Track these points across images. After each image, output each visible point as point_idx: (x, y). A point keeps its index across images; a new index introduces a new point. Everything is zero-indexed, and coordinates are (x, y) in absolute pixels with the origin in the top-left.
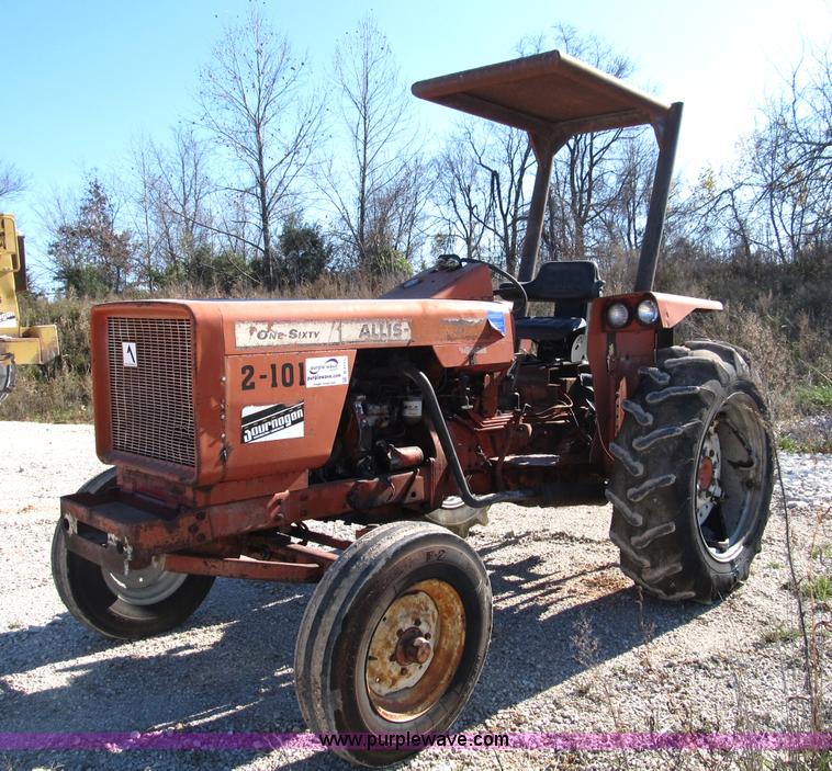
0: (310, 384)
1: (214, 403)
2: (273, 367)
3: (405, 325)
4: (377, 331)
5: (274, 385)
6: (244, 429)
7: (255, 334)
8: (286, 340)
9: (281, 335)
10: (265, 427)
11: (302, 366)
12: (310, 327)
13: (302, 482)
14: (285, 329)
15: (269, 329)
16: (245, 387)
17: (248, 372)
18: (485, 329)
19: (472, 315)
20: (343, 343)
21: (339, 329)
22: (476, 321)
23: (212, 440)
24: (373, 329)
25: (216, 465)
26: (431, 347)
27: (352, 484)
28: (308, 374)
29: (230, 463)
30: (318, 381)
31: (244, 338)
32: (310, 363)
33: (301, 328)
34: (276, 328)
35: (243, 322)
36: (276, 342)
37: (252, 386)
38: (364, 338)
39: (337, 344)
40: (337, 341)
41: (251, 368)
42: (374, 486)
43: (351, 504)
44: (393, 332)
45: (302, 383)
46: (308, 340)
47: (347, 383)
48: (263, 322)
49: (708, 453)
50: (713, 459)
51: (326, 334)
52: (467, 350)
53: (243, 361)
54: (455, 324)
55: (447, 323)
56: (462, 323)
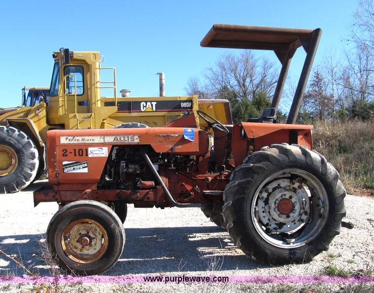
0: (90, 156)
1: (53, 160)
2: (75, 150)
3: (136, 137)
4: (122, 139)
5: (75, 155)
6: (64, 168)
7: (68, 140)
8: (80, 142)
9: (78, 140)
10: (72, 168)
11: (87, 150)
12: (90, 138)
13: (95, 187)
14: (80, 138)
15: (73, 138)
16: (63, 155)
17: (65, 151)
18: (181, 138)
19: (175, 133)
20: (105, 143)
21: (104, 138)
22: (176, 135)
23: (53, 170)
24: (120, 139)
25: (54, 178)
26: (150, 145)
27: (119, 191)
28: (89, 152)
29: (59, 178)
30: (94, 155)
31: (63, 140)
32: (90, 149)
33: (86, 138)
34: (76, 138)
35: (63, 136)
36: (76, 142)
37: (67, 155)
38: (115, 141)
39: (103, 143)
40: (103, 142)
41: (66, 150)
42: (129, 193)
43: (119, 198)
44: (130, 139)
45: (87, 155)
46: (90, 142)
47: (107, 156)
48: (71, 136)
49: (287, 197)
50: (293, 200)
51: (98, 140)
52: (170, 146)
53: (63, 148)
54: (164, 136)
55: (159, 136)
56: (168, 136)
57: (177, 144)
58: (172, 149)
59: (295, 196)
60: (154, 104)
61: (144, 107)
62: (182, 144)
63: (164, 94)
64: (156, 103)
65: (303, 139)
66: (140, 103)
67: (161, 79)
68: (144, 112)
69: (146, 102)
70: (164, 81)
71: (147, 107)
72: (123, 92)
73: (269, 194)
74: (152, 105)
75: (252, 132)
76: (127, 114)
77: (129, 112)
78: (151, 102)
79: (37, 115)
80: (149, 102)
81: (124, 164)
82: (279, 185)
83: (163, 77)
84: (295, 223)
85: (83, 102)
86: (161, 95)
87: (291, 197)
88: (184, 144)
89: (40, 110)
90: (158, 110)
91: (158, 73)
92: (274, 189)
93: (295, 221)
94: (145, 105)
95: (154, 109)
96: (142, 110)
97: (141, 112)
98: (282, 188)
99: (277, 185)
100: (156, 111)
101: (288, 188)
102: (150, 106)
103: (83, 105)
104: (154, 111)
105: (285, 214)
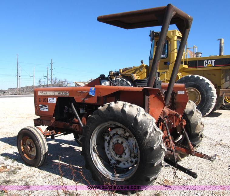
0: (49, 102)
2: (43, 99)
3: (68, 92)
4: (62, 93)
5: (43, 102)
6: (40, 108)
7: (41, 93)
8: (45, 94)
10: (43, 108)
11: (48, 99)
14: (45, 92)
17: (40, 99)
18: (88, 94)
19: (85, 90)
20: (55, 95)
21: (54, 93)
22: (86, 92)
23: (36, 109)
25: (37, 113)
26: (74, 97)
27: (64, 123)
29: (39, 113)
31: (39, 94)
32: (49, 98)
33: (48, 92)
35: (39, 91)
36: (43, 94)
37: (40, 101)
38: (59, 95)
42: (68, 125)
43: (64, 127)
44: (65, 94)
45: (48, 102)
46: (49, 95)
47: (56, 103)
48: (42, 91)
49: (120, 142)
50: (124, 145)
51: (52, 93)
52: (82, 99)
53: (39, 97)
54: (80, 92)
55: (78, 92)
56: (82, 92)
57: (86, 98)
58: (83, 101)
59: (125, 143)
60: (213, 61)
61: (206, 63)
62: (88, 98)
63: (223, 53)
64: (214, 60)
65: (156, 98)
66: (203, 61)
67: (221, 43)
68: (206, 67)
69: (208, 60)
70: (223, 45)
71: (208, 63)
72: (197, 54)
73: (111, 138)
74: (212, 62)
75: (100, 92)
76: (195, 69)
77: (196, 68)
78: (211, 60)
79: (140, 71)
80: (210, 60)
81: (67, 108)
82: (117, 132)
83: (223, 42)
84: (128, 163)
85: (167, 63)
86: (220, 55)
87: (122, 143)
88: (89, 98)
89: (142, 68)
90: (216, 66)
91: (219, 39)
92: (114, 135)
93: (128, 161)
94: (207, 62)
95: (213, 65)
96: (205, 66)
97: (204, 67)
98: (119, 134)
99: (116, 132)
100: (214, 66)
101: (122, 135)
102: (211, 63)
103: (167, 64)
104: (213, 67)
105: (119, 155)
